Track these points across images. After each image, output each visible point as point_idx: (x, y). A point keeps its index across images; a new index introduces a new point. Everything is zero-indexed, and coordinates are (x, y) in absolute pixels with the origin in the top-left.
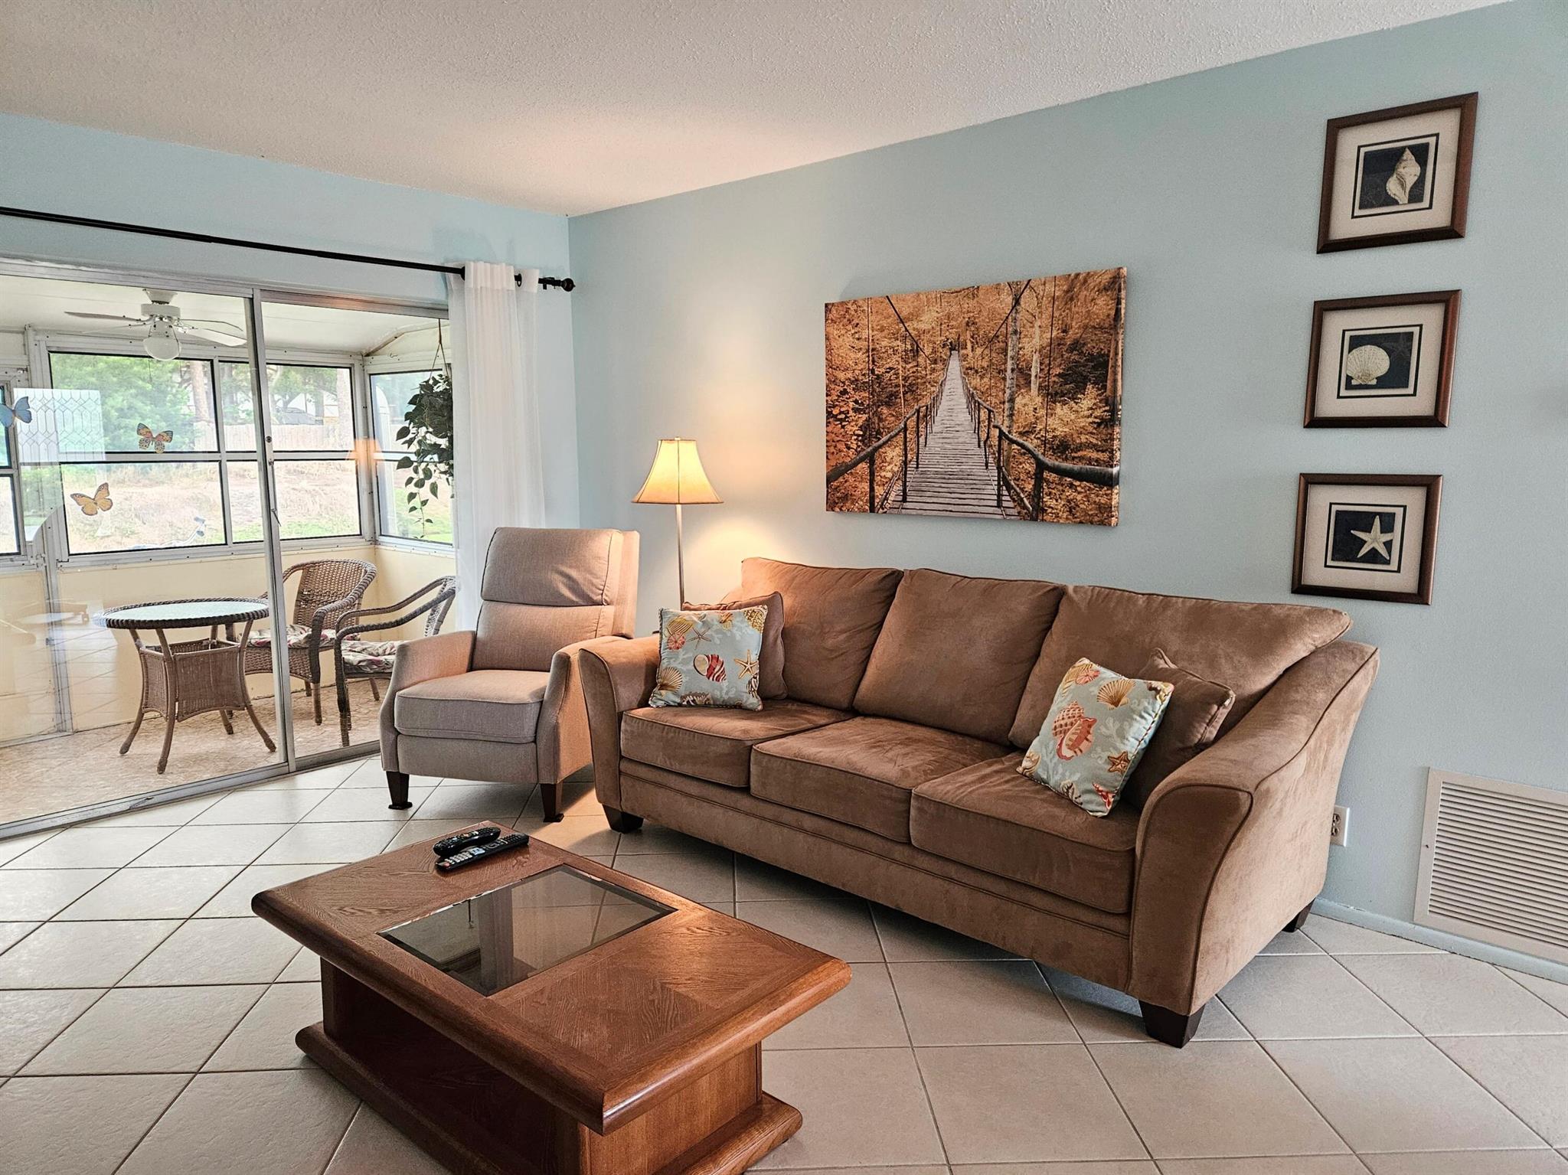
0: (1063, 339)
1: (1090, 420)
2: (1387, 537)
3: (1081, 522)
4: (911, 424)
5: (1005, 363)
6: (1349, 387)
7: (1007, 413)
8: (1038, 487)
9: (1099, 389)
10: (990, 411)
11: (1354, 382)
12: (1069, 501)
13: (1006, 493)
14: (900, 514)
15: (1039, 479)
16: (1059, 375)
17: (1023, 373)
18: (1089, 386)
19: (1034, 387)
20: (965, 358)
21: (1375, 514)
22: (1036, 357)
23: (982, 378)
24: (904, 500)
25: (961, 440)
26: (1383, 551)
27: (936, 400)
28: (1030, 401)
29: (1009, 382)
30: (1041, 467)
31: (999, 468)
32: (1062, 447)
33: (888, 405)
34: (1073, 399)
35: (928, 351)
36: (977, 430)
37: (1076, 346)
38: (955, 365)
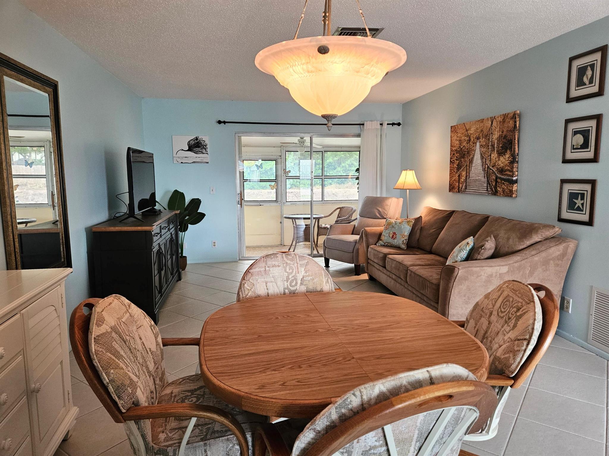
0: (502, 135)
1: (508, 161)
2: (582, 202)
3: (506, 196)
4: (468, 164)
5: (489, 143)
6: (574, 149)
7: (489, 159)
8: (496, 184)
9: (510, 151)
10: (486, 159)
11: (575, 147)
12: (503, 189)
13: (489, 186)
14: (465, 193)
15: (496, 182)
16: (501, 147)
17: (493, 146)
18: (508, 150)
19: (496, 151)
20: (480, 142)
21: (579, 193)
22: (496, 141)
23: (484, 148)
24: (466, 189)
25: (479, 169)
26: (581, 207)
27: (474, 156)
28: (494, 155)
29: (490, 149)
30: (497, 177)
31: (487, 178)
32: (501, 171)
33: (463, 158)
34: (504, 154)
35: (472, 140)
36: (483, 165)
37: (505, 137)
38: (478, 144)
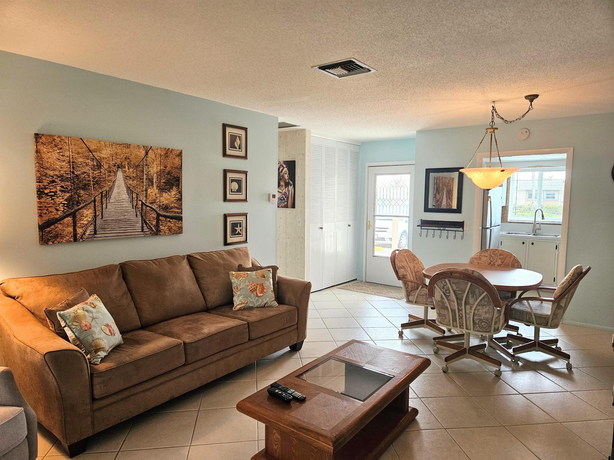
0: (165, 170)
1: (175, 199)
2: (240, 228)
3: (173, 234)
4: (98, 199)
5: (143, 176)
6: (232, 192)
7: (144, 195)
8: (158, 223)
9: (177, 188)
10: (137, 194)
11: (233, 191)
12: (169, 227)
13: (145, 226)
14: (93, 240)
15: (158, 219)
16: (164, 183)
17: (150, 180)
18: (174, 187)
19: (155, 186)
20: (125, 172)
21: (238, 223)
22: (155, 175)
23: (133, 181)
24: (95, 233)
25: (124, 206)
26: (240, 232)
27: (111, 189)
28: (153, 191)
29: (145, 183)
30: (159, 215)
31: (142, 217)
32: (166, 208)
33: (84, 189)
34: (169, 191)
35: (106, 166)
36: (132, 201)
37: (169, 173)
38: (120, 174)
